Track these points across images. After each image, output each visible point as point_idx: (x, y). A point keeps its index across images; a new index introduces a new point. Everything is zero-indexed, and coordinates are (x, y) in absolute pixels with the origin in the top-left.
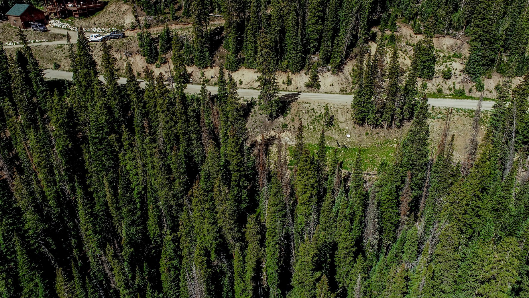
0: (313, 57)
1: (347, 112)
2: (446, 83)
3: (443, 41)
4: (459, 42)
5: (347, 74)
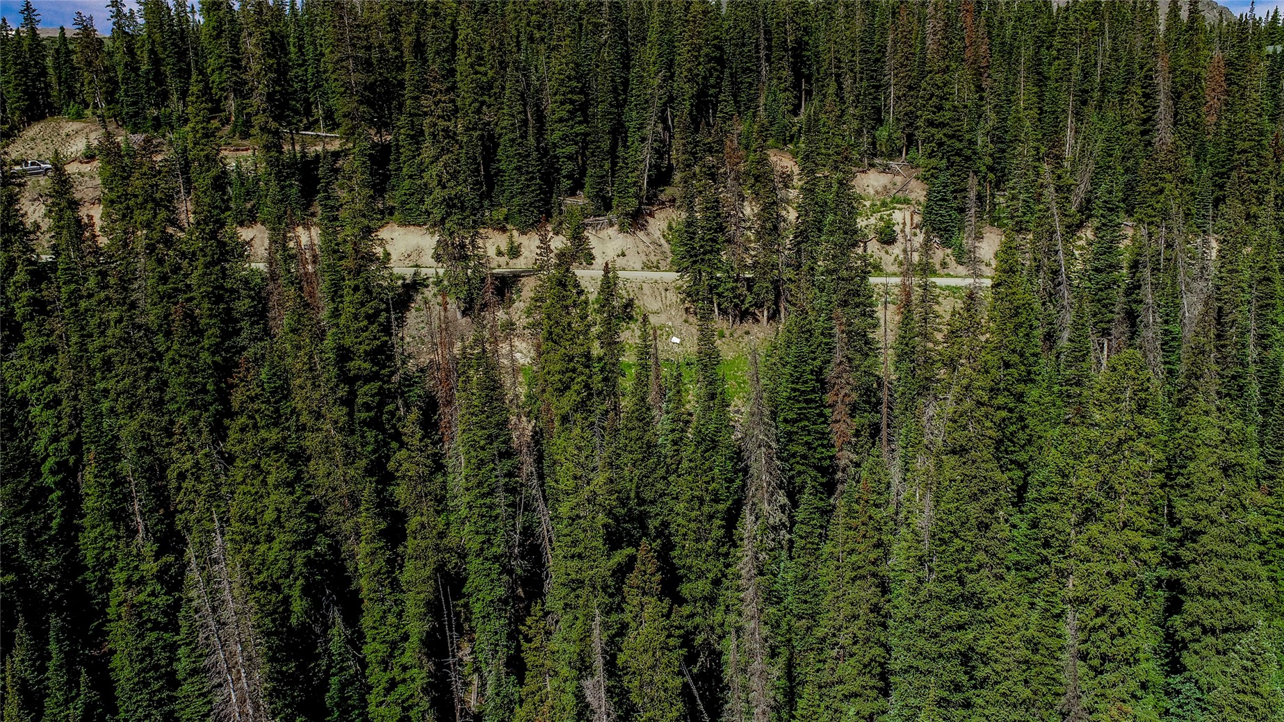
0: (569, 201)
1: (666, 290)
2: (887, 252)
3: (865, 181)
4: (899, 179)
5: (656, 236)
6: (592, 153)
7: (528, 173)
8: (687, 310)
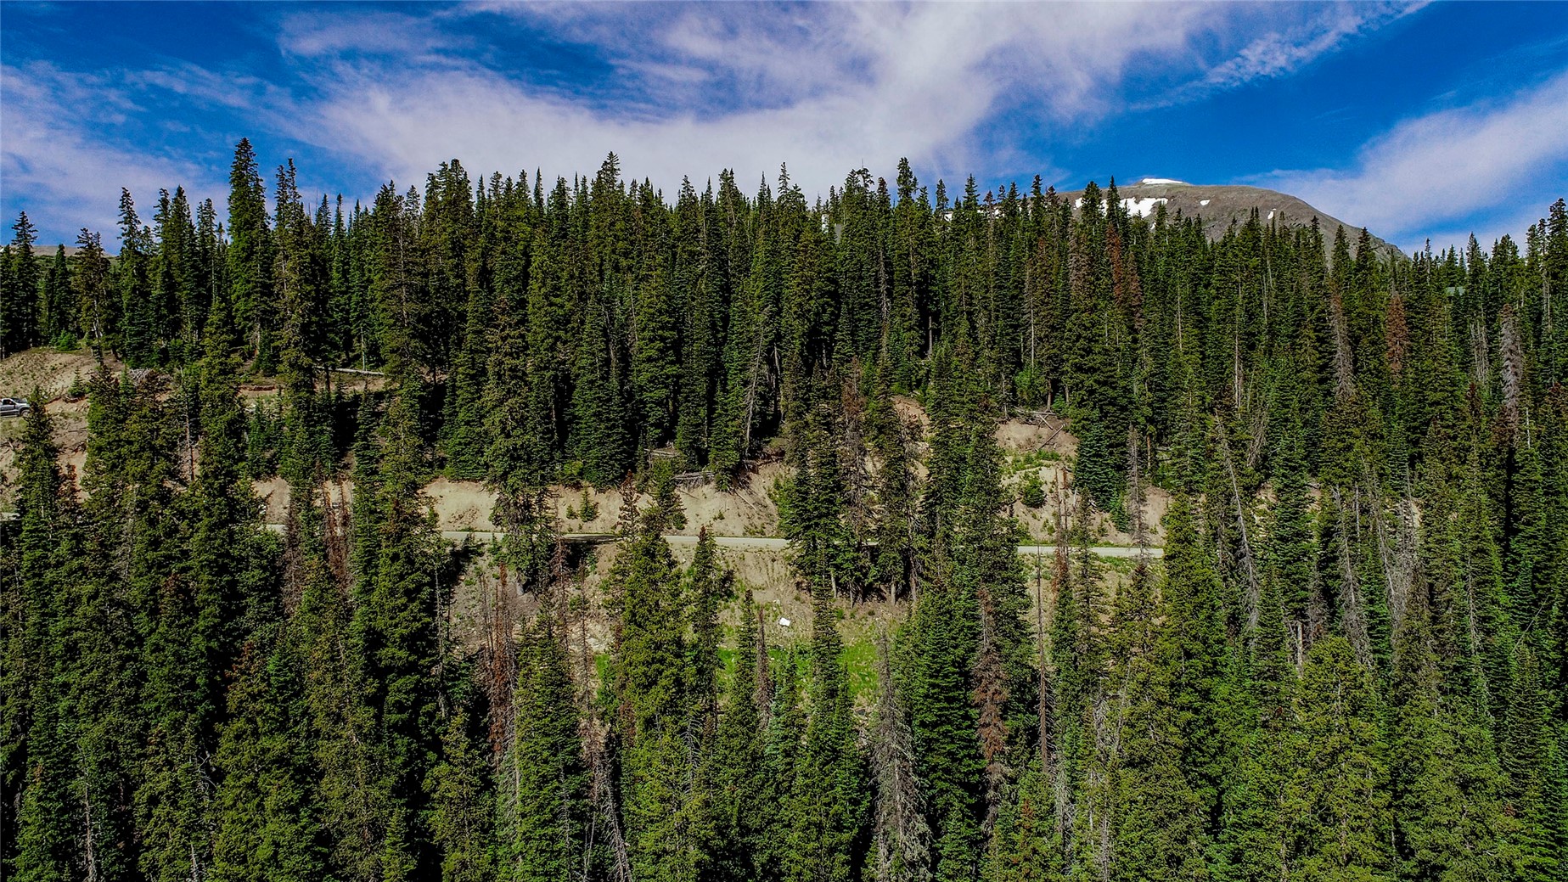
1: (774, 560)
2: (1034, 517)
3: (1005, 433)
4: (1044, 431)
5: (760, 495)
6: (686, 398)
7: (608, 420)
8: (798, 585)
